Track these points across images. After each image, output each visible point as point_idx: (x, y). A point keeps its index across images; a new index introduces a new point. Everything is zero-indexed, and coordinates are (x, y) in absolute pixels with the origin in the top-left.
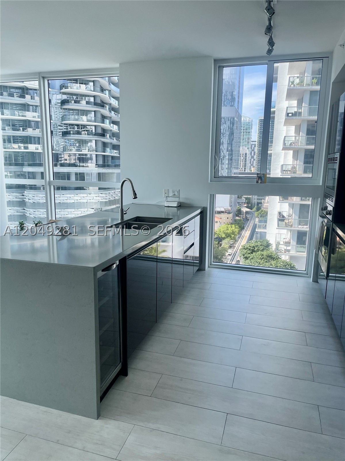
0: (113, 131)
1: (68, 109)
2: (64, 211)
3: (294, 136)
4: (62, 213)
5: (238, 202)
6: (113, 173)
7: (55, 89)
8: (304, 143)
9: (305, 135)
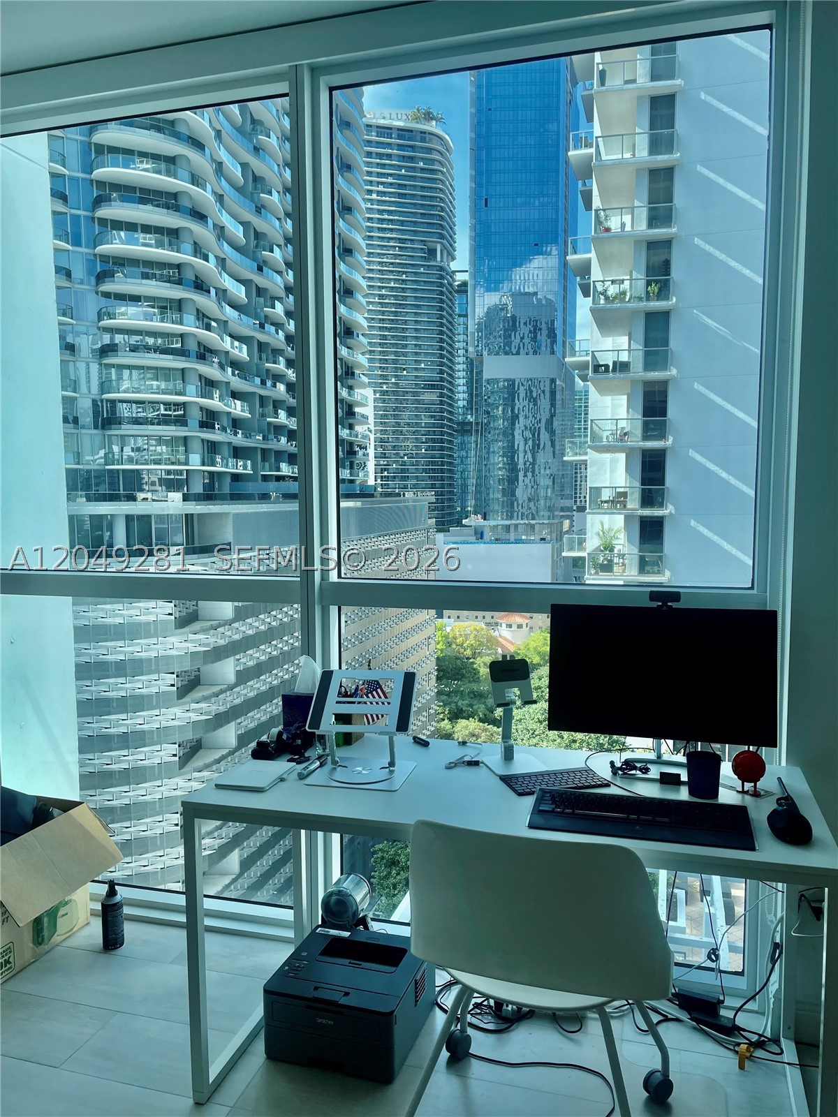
0: (232, 416)
1: (117, 365)
2: (97, 608)
3: (626, 418)
4: (90, 614)
5: (575, 577)
6: (227, 514)
7: (87, 321)
8: (640, 436)
9: (640, 417)
